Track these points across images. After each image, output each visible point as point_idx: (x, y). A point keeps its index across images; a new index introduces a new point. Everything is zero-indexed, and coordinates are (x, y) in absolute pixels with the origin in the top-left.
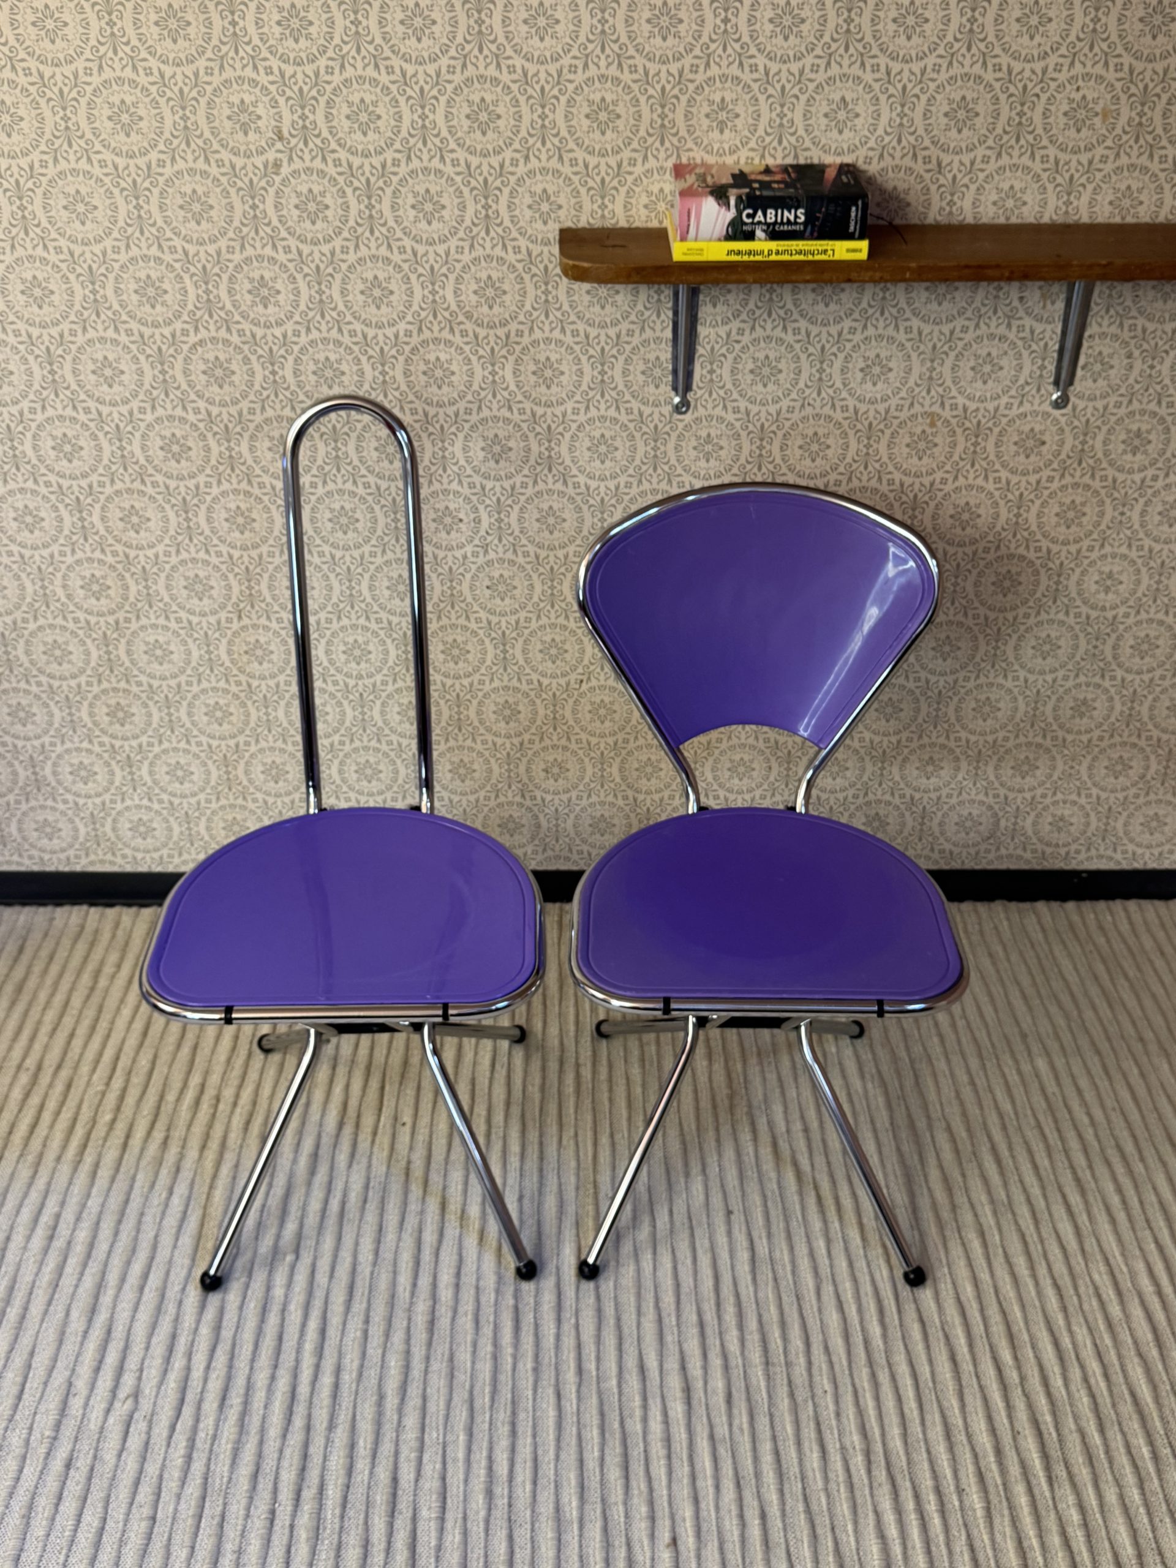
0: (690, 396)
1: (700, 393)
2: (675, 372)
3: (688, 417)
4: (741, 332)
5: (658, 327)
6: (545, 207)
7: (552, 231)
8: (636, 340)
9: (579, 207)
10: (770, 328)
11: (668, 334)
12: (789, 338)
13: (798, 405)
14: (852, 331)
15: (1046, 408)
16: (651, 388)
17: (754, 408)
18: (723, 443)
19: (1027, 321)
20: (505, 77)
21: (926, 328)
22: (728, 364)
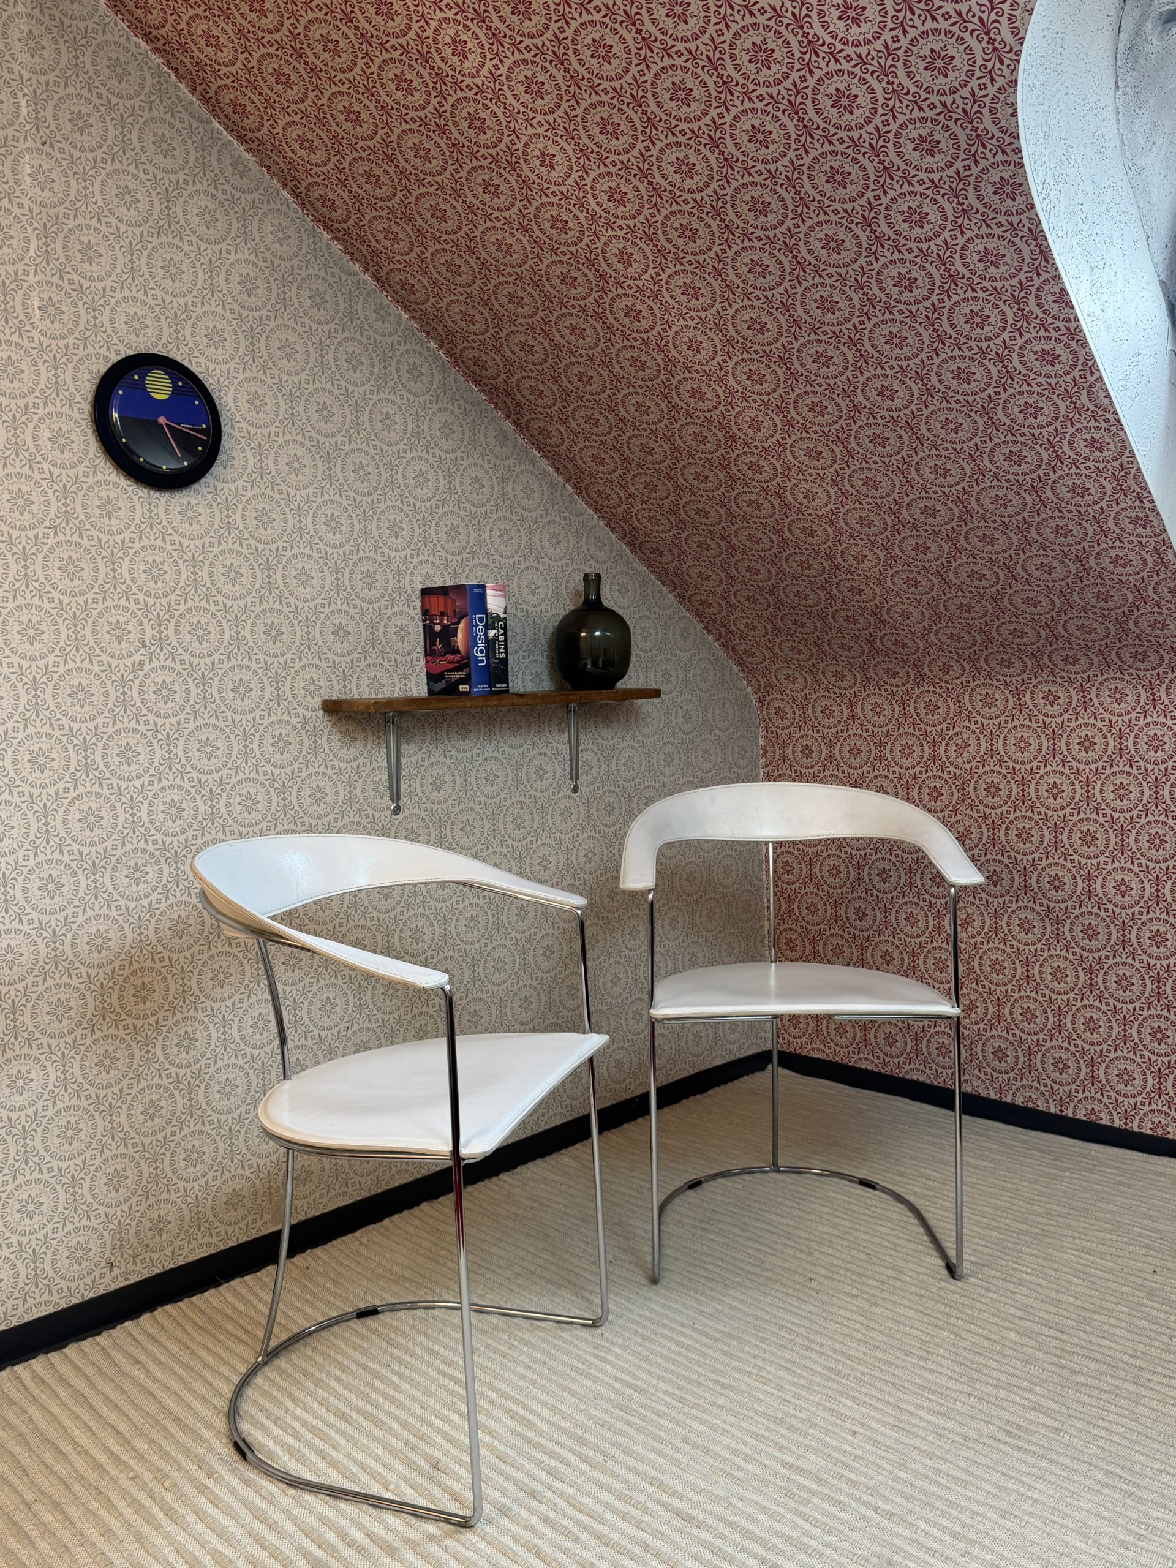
0: (400, 803)
1: (405, 800)
2: (391, 787)
3: (400, 817)
4: (423, 760)
5: (380, 760)
6: (312, 688)
7: (317, 702)
8: (368, 769)
9: (332, 687)
10: (438, 756)
11: (385, 764)
12: (448, 762)
13: (456, 802)
14: (478, 755)
15: (570, 793)
16: (378, 800)
17: (435, 807)
18: (420, 831)
19: (555, 744)
20: (285, 610)
21: (512, 751)
22: (418, 780)
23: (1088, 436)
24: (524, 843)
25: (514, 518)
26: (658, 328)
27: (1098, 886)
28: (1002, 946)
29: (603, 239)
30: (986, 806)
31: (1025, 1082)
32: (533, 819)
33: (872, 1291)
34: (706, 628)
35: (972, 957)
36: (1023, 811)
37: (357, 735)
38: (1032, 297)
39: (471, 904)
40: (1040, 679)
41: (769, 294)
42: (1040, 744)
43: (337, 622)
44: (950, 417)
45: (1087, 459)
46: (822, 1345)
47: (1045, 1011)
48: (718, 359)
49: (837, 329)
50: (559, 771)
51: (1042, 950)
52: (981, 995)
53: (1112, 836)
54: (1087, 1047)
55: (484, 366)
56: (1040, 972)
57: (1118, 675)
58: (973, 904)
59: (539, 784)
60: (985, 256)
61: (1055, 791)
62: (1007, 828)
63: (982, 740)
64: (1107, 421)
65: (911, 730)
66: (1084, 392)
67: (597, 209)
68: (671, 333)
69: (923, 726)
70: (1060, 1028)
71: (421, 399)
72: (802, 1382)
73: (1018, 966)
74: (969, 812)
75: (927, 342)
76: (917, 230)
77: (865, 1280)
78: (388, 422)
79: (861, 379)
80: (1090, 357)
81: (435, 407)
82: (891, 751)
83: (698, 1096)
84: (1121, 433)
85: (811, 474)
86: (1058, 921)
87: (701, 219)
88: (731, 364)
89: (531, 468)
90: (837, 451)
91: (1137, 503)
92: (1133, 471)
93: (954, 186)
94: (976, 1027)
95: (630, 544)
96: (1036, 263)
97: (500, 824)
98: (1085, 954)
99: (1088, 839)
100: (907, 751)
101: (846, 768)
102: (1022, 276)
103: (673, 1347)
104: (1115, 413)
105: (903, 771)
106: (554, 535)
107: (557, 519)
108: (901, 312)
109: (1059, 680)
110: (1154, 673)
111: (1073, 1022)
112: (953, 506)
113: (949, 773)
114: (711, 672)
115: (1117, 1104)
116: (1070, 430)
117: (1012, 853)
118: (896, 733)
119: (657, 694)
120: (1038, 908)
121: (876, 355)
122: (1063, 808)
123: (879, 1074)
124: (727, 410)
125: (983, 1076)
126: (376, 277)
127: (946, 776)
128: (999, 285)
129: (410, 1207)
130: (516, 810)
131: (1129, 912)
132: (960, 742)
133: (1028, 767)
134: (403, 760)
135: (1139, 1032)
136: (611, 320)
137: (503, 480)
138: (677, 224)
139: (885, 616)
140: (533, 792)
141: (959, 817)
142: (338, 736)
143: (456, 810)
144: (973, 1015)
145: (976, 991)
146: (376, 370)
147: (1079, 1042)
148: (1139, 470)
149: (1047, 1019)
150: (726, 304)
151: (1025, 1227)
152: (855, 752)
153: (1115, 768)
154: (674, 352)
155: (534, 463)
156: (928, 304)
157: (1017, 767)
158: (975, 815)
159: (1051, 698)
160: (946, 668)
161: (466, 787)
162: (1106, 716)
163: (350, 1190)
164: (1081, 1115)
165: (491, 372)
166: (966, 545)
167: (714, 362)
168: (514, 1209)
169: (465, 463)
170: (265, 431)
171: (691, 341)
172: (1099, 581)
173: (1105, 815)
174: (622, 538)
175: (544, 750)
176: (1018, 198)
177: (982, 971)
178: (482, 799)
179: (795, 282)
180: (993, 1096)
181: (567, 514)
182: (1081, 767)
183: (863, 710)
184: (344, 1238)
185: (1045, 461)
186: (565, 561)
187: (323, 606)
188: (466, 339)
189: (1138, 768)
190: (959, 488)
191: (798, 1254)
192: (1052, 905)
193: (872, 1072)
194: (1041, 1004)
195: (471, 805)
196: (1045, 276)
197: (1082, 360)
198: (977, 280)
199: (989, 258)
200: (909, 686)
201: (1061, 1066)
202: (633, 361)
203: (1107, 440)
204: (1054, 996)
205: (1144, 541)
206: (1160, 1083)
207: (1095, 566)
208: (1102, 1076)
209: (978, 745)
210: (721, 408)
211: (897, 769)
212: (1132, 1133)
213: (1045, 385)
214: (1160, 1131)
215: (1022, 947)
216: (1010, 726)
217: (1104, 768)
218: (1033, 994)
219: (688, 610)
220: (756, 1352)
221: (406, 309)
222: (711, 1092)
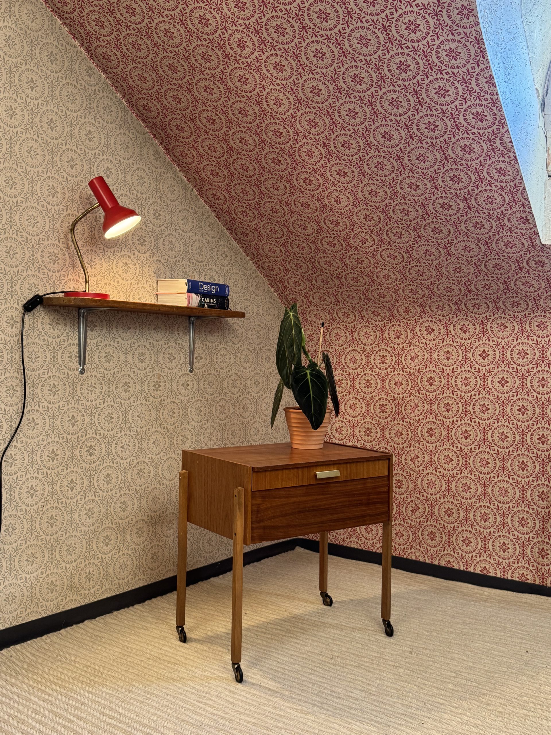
0: (85, 367)
1: (88, 365)
2: (80, 357)
3: (84, 375)
4: (101, 342)
5: (73, 339)
8: (66, 344)
10: (109, 341)
11: (77, 342)
12: (116, 345)
13: (120, 370)
14: (134, 343)
15: (188, 372)
16: (71, 364)
17: (106, 372)
18: (97, 386)
19: (180, 342)
20: (20, 239)
21: (155, 343)
22: (97, 354)
23: (498, 167)
24: (159, 400)
25: (163, 204)
26: (258, 90)
27: (489, 436)
28: (434, 472)
29: (230, 32)
30: (427, 391)
31: (446, 552)
32: (165, 386)
33: (366, 664)
34: (270, 284)
35: (417, 479)
36: (448, 394)
37: (60, 322)
38: (473, 79)
39: (126, 434)
40: (459, 317)
41: (324, 71)
42: (457, 355)
43: (52, 251)
44: (422, 153)
45: (496, 180)
46: (339, 693)
47: (458, 510)
48: (292, 111)
49: (362, 95)
50: (182, 358)
51: (457, 474)
52: (422, 501)
53: (497, 407)
54: (482, 530)
55: (150, 110)
56: (456, 487)
57: (503, 315)
58: (418, 447)
59: (170, 365)
60: (450, 53)
61: (466, 382)
62: (439, 403)
63: (426, 353)
64: (509, 157)
65: (386, 347)
66: (498, 139)
67: (227, 12)
68: (265, 93)
69: (392, 345)
70: (467, 519)
71: (111, 126)
72: (329, 713)
73: (443, 483)
74: (417, 394)
75: (413, 105)
76: (413, 35)
77: (362, 659)
78: (90, 136)
79: (373, 127)
80: (503, 117)
81: (118, 132)
82: (374, 359)
83: (255, 563)
84: (516, 165)
85: (340, 187)
86: (466, 457)
87: (289, 22)
88: (299, 114)
89: (173, 176)
90: (356, 172)
91: (522, 209)
92: (521, 188)
93: (435, 8)
94: (418, 520)
95: (229, 229)
96: (478, 58)
97: (146, 386)
98: (481, 476)
99: (484, 409)
100: (383, 359)
101: (348, 370)
102: (469, 66)
103: (248, 696)
104: (514, 152)
105: (380, 371)
106: (185, 217)
107: (187, 208)
108: (399, 86)
109: (470, 318)
110: (523, 314)
111: (474, 516)
112: (419, 209)
113: (406, 372)
114: (272, 310)
115: (499, 563)
116: (489, 162)
117: (441, 418)
118: (377, 349)
119: (243, 315)
120: (455, 449)
121: (383, 112)
122: (470, 392)
123: (362, 550)
124: (294, 144)
125: (422, 549)
126: (88, 50)
127: (405, 374)
128: (455, 71)
129: (78, 623)
130: (156, 379)
131: (507, 451)
132: (413, 354)
133: (451, 368)
134: (88, 341)
135: (512, 521)
136: (230, 83)
137: (157, 180)
138: (274, 24)
139: (375, 278)
140: (166, 369)
141: (412, 397)
142: (48, 321)
143: (119, 375)
144: (417, 513)
145: (419, 499)
146: (85, 105)
147: (478, 527)
148: (524, 188)
149: (459, 514)
150: (299, 76)
151: (451, 630)
152: (353, 360)
153: (500, 369)
154: (265, 106)
155: (175, 173)
156: (415, 81)
157: (445, 368)
158: (421, 396)
159: (465, 329)
160: (407, 311)
161: (126, 362)
162: (495, 339)
163: (40, 610)
164: (478, 571)
165: (153, 114)
166: (424, 234)
167: (289, 113)
168: (144, 624)
169: (135, 167)
170: (15, 130)
171: (276, 99)
172: (497, 257)
173: (494, 395)
174: (224, 225)
175: (174, 345)
176: (471, 18)
177: (423, 487)
178: (136, 370)
179: (340, 64)
180: (427, 561)
181: (193, 206)
182: (481, 368)
183: (359, 336)
184: (36, 640)
185: (473, 181)
186: (191, 234)
187: (43, 240)
188: (139, 92)
189: (513, 368)
190: (423, 197)
191: (321, 645)
192: (463, 447)
193: (357, 550)
194: (456, 505)
195: (129, 373)
196: (482, 66)
197: (498, 119)
198: (444, 68)
199: (452, 54)
200: (385, 321)
201: (467, 542)
202: (241, 110)
203: (509, 169)
204: (463, 501)
205: (524, 232)
206: (523, 550)
207: (495, 248)
208: (490, 547)
209: (423, 356)
210: (291, 143)
211: (377, 370)
212: (508, 580)
213: (477, 134)
214: (523, 579)
215: (445, 472)
216: (441, 345)
217: (494, 368)
218: (452, 500)
219: (261, 272)
220: (299, 698)
221: (105, 71)
222: (263, 561)
